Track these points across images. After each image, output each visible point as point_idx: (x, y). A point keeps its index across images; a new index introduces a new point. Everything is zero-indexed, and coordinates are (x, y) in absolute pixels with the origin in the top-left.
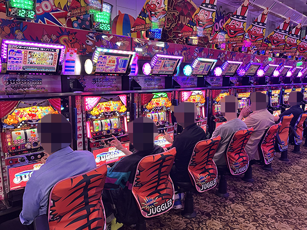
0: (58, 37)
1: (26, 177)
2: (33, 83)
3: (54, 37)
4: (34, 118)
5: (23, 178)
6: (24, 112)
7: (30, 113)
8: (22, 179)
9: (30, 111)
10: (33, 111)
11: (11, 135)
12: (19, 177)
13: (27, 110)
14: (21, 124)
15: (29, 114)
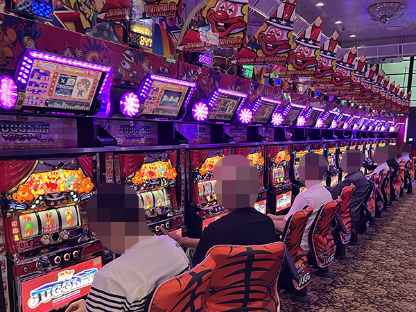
0: (85, 53)
1: (46, 296)
2: (36, 131)
3: (79, 53)
4: (54, 191)
5: (43, 298)
6: (40, 181)
7: (48, 181)
8: (40, 299)
9: (48, 178)
10: (54, 179)
11: (19, 223)
12: (36, 296)
13: (45, 177)
14: (37, 202)
15: (46, 183)
